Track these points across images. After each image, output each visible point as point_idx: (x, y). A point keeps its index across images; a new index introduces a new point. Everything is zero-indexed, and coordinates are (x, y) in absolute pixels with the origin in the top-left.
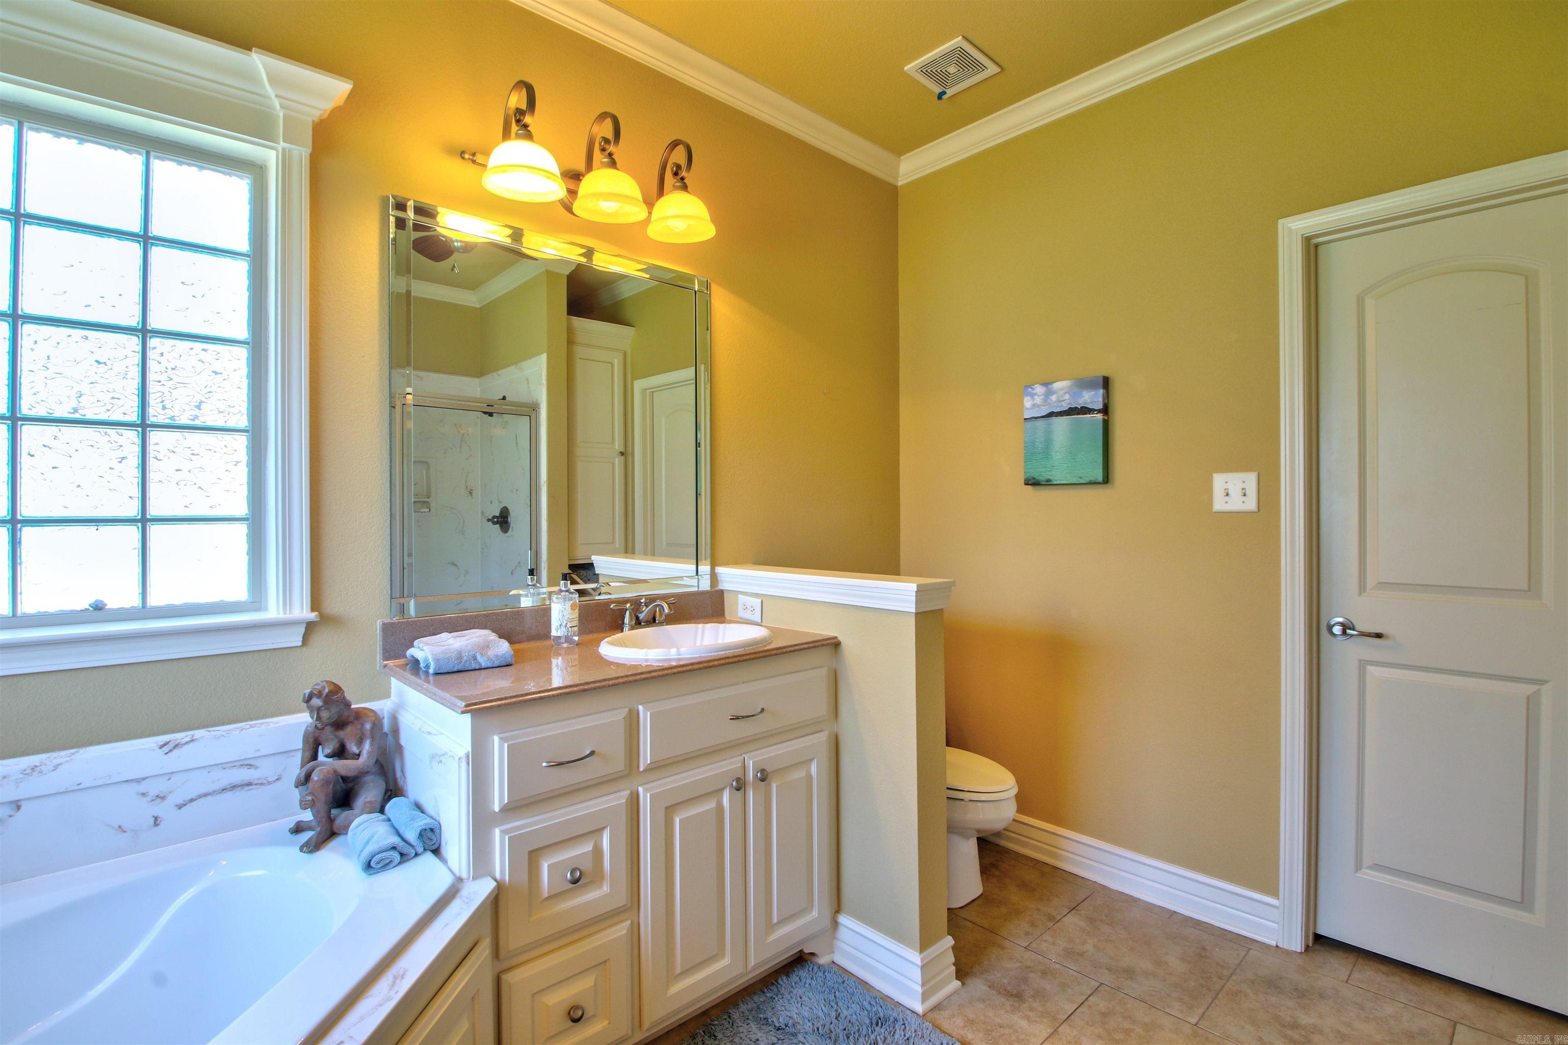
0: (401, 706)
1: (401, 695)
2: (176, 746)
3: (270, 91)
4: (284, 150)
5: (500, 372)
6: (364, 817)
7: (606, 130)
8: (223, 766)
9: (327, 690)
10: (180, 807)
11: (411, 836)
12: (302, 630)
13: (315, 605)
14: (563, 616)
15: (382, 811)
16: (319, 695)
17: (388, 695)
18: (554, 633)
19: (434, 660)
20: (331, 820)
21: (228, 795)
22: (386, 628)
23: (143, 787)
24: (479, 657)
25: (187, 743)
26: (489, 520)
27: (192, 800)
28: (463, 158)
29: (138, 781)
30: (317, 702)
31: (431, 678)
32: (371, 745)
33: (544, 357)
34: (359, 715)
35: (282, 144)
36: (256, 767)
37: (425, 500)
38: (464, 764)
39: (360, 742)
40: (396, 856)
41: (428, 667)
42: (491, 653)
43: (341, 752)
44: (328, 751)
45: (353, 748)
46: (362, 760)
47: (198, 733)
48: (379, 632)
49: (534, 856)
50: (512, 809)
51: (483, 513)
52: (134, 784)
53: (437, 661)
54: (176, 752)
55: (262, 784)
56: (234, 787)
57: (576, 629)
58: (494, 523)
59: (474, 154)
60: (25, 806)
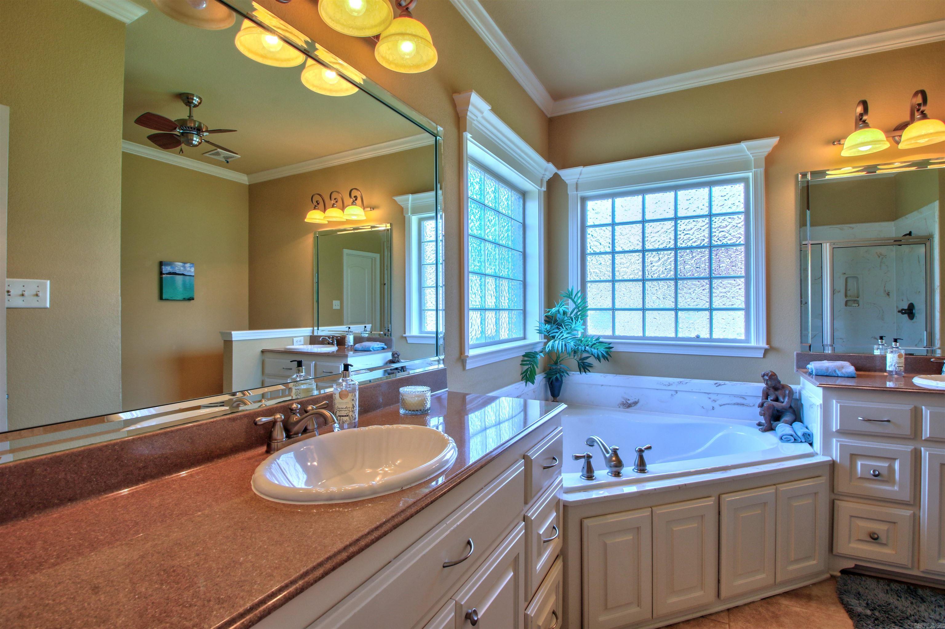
0: (803, 388)
1: (804, 384)
2: (719, 385)
3: (748, 153)
4: (754, 171)
5: (907, 216)
6: (783, 424)
7: (919, 99)
8: (735, 396)
9: (770, 374)
10: (721, 406)
11: (800, 434)
12: (763, 351)
13: (768, 342)
14: (893, 360)
15: (791, 425)
16: (767, 375)
17: (799, 384)
18: (888, 369)
19: (815, 369)
20: (771, 424)
21: (736, 406)
22: (798, 355)
23: (710, 396)
24: (837, 371)
25: (723, 385)
26: (899, 312)
27: (724, 405)
28: (834, 145)
29: (708, 393)
30: (767, 378)
31: (814, 376)
32: (788, 399)
33: (937, 204)
34: (784, 387)
35: (754, 170)
36: (746, 399)
37: (856, 299)
38: (819, 408)
39: (784, 398)
40: (793, 440)
41: (812, 371)
42: (844, 371)
43: (777, 400)
44: (772, 398)
45: (781, 399)
46: (784, 404)
47: (727, 382)
48: (795, 356)
49: (853, 457)
50: (842, 432)
51: (897, 307)
52: (707, 394)
53: (816, 370)
54: (719, 387)
55: (748, 406)
56: (738, 404)
57: (902, 368)
58: (903, 314)
59: (839, 141)
60: (678, 392)
